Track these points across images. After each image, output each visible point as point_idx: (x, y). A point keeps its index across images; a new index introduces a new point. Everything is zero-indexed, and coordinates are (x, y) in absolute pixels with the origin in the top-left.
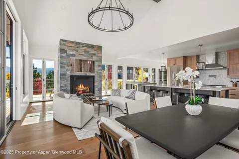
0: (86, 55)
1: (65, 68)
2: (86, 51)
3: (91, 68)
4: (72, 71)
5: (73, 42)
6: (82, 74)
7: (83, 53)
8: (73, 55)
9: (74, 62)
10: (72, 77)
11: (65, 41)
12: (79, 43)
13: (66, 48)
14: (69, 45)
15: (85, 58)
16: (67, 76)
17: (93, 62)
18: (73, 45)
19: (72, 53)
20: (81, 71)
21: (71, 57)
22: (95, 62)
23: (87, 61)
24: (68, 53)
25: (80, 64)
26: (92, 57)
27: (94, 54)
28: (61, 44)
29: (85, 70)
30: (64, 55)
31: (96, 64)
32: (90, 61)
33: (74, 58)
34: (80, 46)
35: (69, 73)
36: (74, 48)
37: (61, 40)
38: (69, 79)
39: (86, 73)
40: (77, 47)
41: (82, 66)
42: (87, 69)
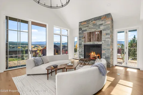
0: (94, 27)
1: (81, 40)
2: (94, 25)
3: (98, 38)
4: (85, 41)
5: (85, 21)
6: (91, 43)
7: (92, 27)
8: (86, 30)
9: (86, 35)
10: (85, 46)
12: (89, 20)
13: (81, 27)
14: (83, 24)
15: (93, 30)
16: (82, 45)
17: (101, 31)
18: (85, 23)
19: (84, 29)
20: (90, 41)
21: (84, 32)
22: (102, 32)
23: (95, 32)
25: (90, 36)
26: (99, 27)
27: (101, 24)
28: (79, 25)
29: (93, 40)
30: (81, 32)
31: (104, 33)
32: (97, 31)
33: (86, 32)
35: (83, 43)
36: (85, 26)
37: (80, 23)
38: (83, 47)
39: (94, 42)
40: (88, 24)
41: (91, 37)
42: (95, 39)
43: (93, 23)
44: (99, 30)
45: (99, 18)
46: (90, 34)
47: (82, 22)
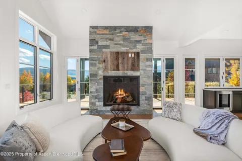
0: (126, 43)
1: (96, 66)
2: (125, 39)
3: (133, 65)
4: (105, 69)
5: (106, 28)
6: (120, 73)
7: (122, 42)
8: (107, 47)
9: (109, 56)
10: (106, 79)
11: (96, 28)
12: (115, 28)
13: (97, 37)
14: (100, 32)
15: (123, 49)
16: (98, 78)
17: (138, 54)
18: (107, 32)
19: (104, 43)
20: (118, 69)
21: (104, 50)
22: (140, 54)
23: (127, 53)
24: (100, 43)
25: (117, 59)
26: (135, 47)
27: (139, 42)
28: (91, 33)
29: (124, 67)
30: (95, 47)
31: (142, 56)
32: (132, 53)
33: (107, 50)
34: (117, 31)
35: (101, 73)
36: (108, 36)
37: (91, 27)
38: (102, 81)
39: (126, 72)
40: (113, 34)
41: (120, 61)
42: (127, 67)
43: (123, 36)
44: (135, 50)
45: (135, 30)
46: (117, 56)
47: (97, 27)
